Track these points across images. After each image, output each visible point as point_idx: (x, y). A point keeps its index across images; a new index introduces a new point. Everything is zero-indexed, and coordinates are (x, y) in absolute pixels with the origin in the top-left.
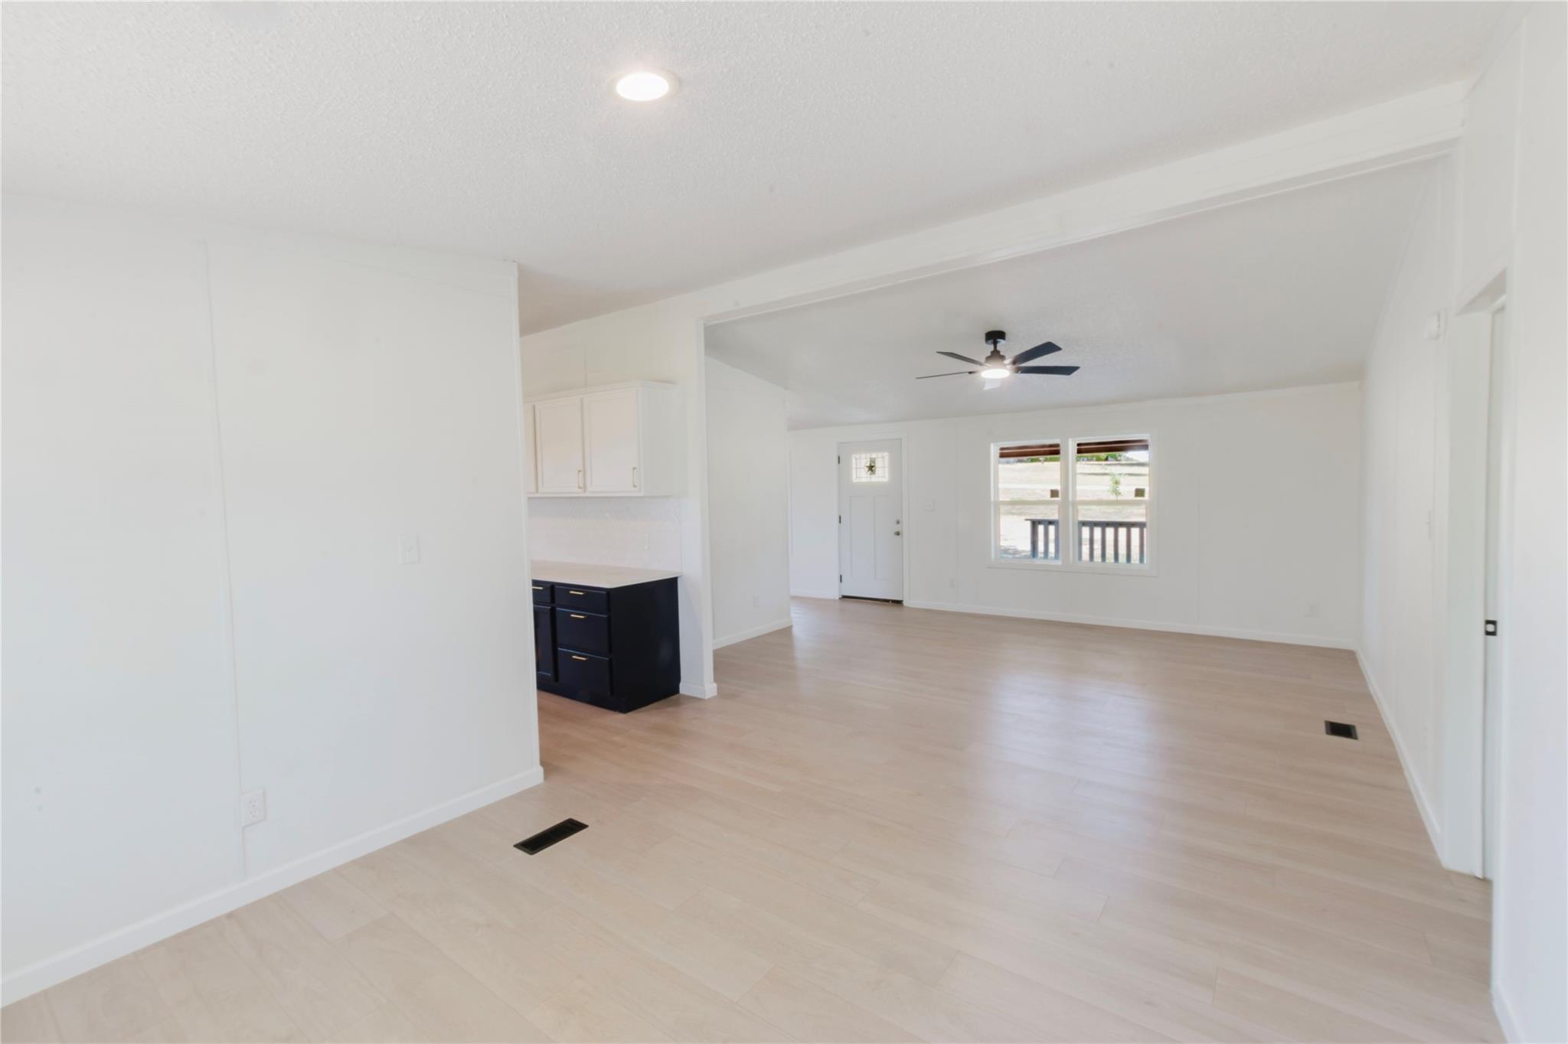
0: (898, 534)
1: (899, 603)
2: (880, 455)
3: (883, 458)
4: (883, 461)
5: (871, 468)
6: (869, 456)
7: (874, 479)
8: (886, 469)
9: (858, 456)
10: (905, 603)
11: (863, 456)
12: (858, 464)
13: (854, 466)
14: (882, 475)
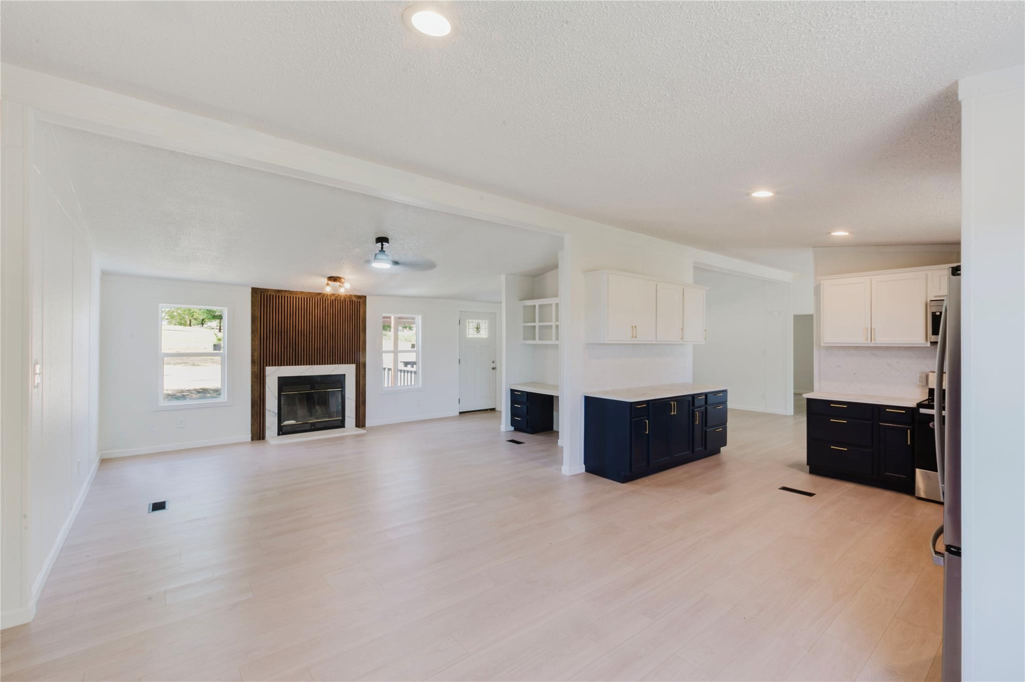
0: (493, 369)
1: (493, 410)
2: (483, 321)
3: (485, 323)
4: (484, 326)
5: (478, 328)
6: (477, 321)
7: (479, 336)
8: (487, 330)
9: (470, 321)
10: (496, 409)
11: (474, 321)
12: (470, 326)
13: (467, 327)
14: (484, 334)
